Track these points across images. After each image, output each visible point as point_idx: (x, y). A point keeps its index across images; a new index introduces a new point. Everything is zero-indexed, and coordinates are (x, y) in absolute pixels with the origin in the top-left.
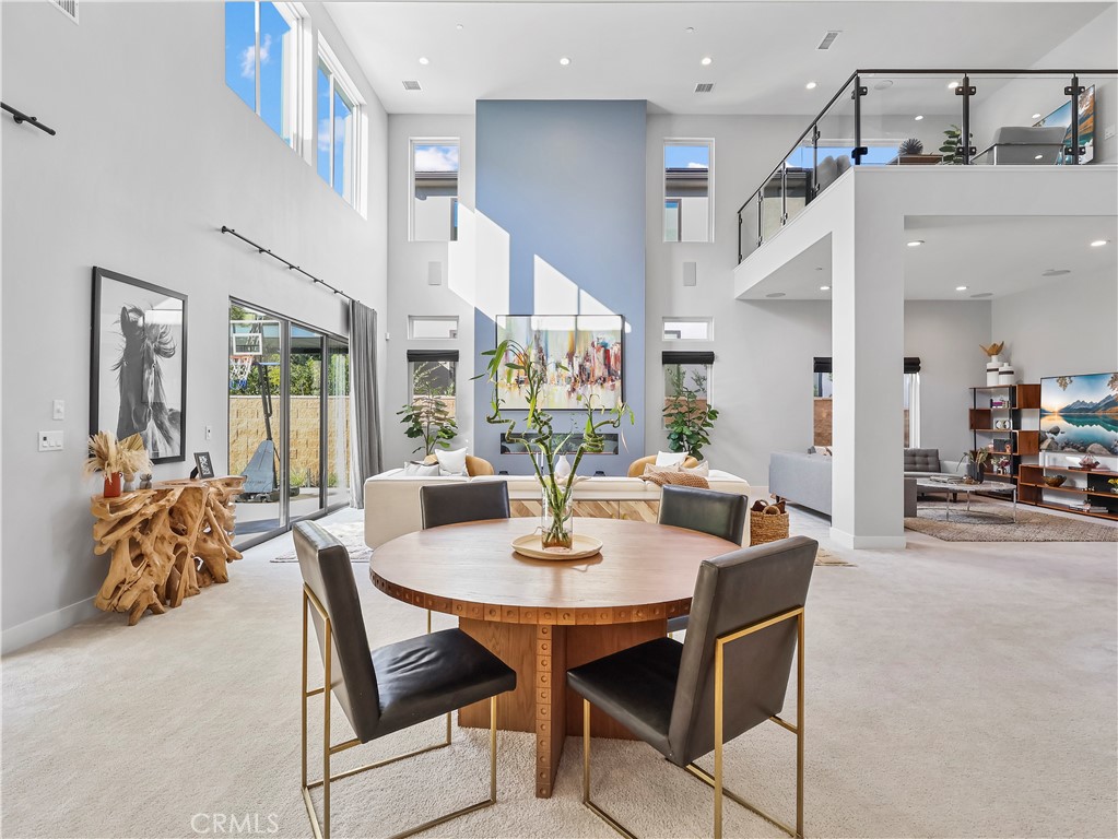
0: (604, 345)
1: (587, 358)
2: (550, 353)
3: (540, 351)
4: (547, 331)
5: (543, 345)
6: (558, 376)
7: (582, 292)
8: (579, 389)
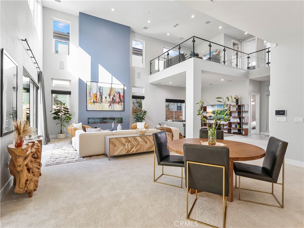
0: (119, 93)
1: (114, 96)
2: (103, 94)
3: (101, 93)
4: (102, 87)
5: (101, 91)
6: (106, 101)
7: (113, 77)
8: (112, 105)
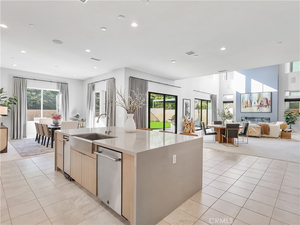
0: (266, 99)
1: (262, 101)
2: (253, 101)
3: (251, 100)
6: (255, 105)
8: (260, 108)
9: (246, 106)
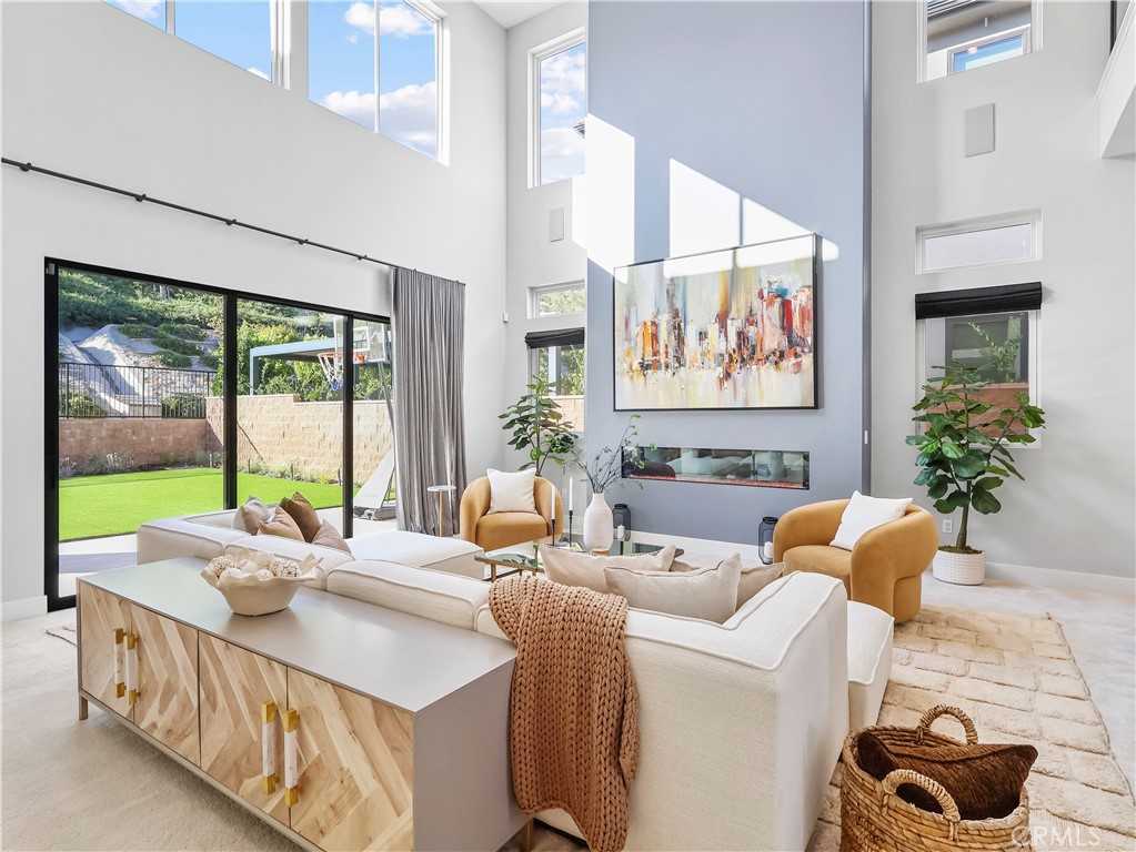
0: (781, 294)
1: (750, 319)
2: (689, 318)
3: (676, 314)
4: (685, 278)
5: (679, 305)
6: (703, 354)
7: (748, 203)
8: (736, 372)
9: (649, 358)
